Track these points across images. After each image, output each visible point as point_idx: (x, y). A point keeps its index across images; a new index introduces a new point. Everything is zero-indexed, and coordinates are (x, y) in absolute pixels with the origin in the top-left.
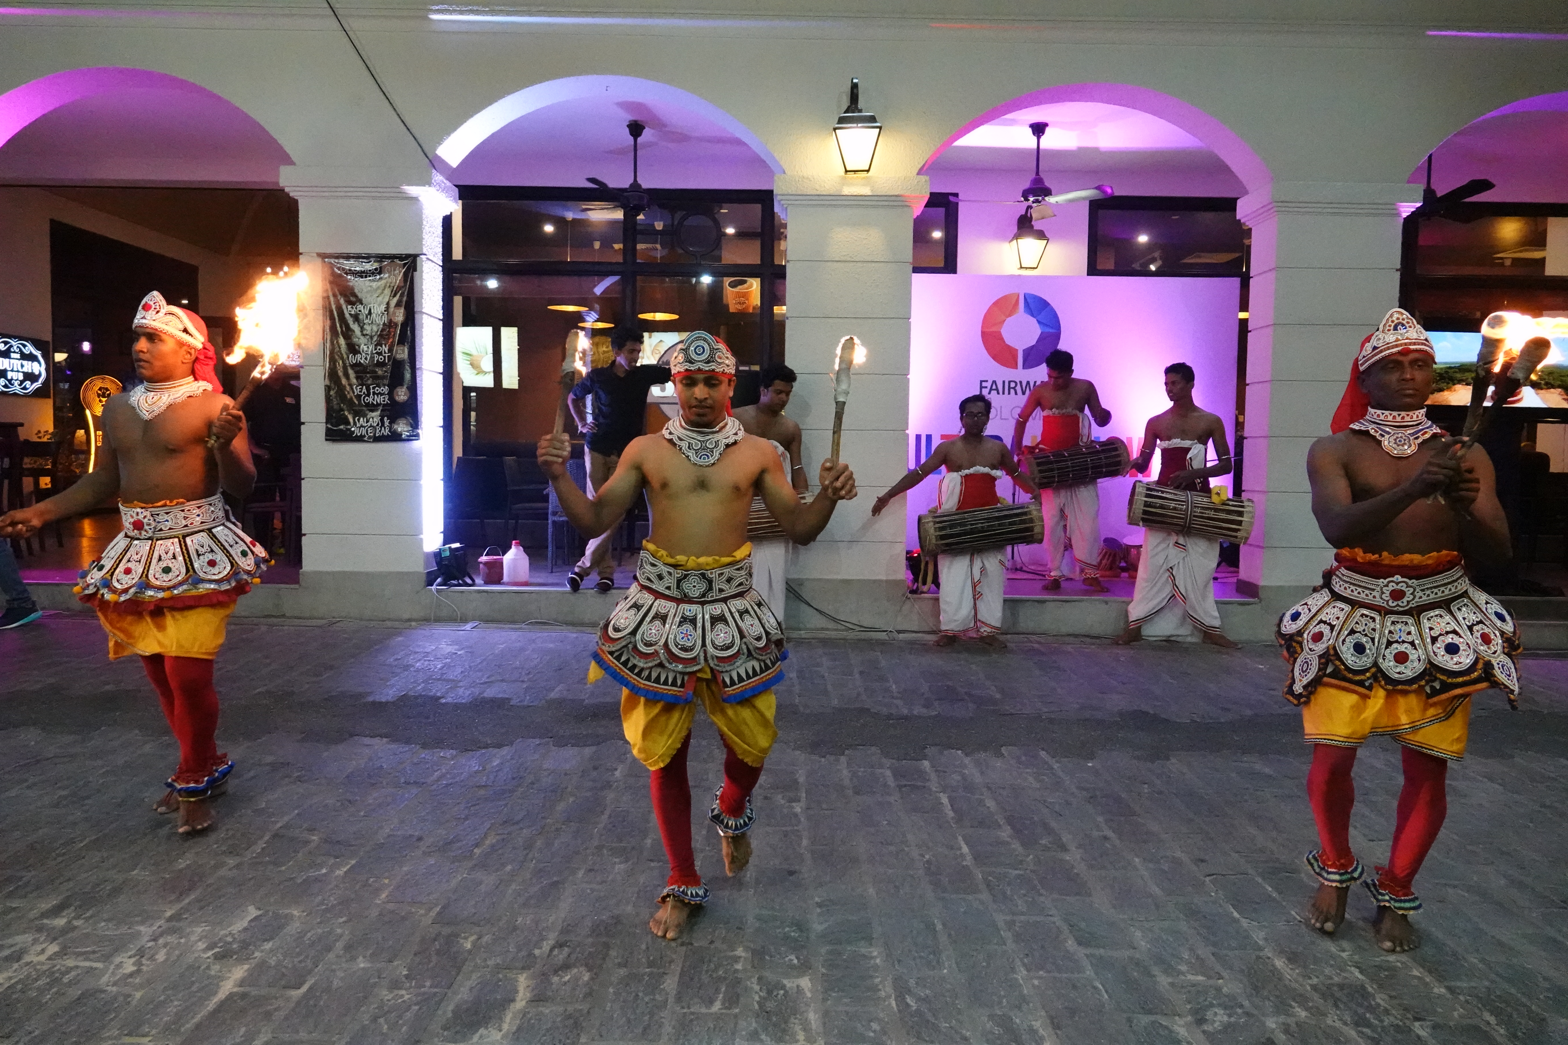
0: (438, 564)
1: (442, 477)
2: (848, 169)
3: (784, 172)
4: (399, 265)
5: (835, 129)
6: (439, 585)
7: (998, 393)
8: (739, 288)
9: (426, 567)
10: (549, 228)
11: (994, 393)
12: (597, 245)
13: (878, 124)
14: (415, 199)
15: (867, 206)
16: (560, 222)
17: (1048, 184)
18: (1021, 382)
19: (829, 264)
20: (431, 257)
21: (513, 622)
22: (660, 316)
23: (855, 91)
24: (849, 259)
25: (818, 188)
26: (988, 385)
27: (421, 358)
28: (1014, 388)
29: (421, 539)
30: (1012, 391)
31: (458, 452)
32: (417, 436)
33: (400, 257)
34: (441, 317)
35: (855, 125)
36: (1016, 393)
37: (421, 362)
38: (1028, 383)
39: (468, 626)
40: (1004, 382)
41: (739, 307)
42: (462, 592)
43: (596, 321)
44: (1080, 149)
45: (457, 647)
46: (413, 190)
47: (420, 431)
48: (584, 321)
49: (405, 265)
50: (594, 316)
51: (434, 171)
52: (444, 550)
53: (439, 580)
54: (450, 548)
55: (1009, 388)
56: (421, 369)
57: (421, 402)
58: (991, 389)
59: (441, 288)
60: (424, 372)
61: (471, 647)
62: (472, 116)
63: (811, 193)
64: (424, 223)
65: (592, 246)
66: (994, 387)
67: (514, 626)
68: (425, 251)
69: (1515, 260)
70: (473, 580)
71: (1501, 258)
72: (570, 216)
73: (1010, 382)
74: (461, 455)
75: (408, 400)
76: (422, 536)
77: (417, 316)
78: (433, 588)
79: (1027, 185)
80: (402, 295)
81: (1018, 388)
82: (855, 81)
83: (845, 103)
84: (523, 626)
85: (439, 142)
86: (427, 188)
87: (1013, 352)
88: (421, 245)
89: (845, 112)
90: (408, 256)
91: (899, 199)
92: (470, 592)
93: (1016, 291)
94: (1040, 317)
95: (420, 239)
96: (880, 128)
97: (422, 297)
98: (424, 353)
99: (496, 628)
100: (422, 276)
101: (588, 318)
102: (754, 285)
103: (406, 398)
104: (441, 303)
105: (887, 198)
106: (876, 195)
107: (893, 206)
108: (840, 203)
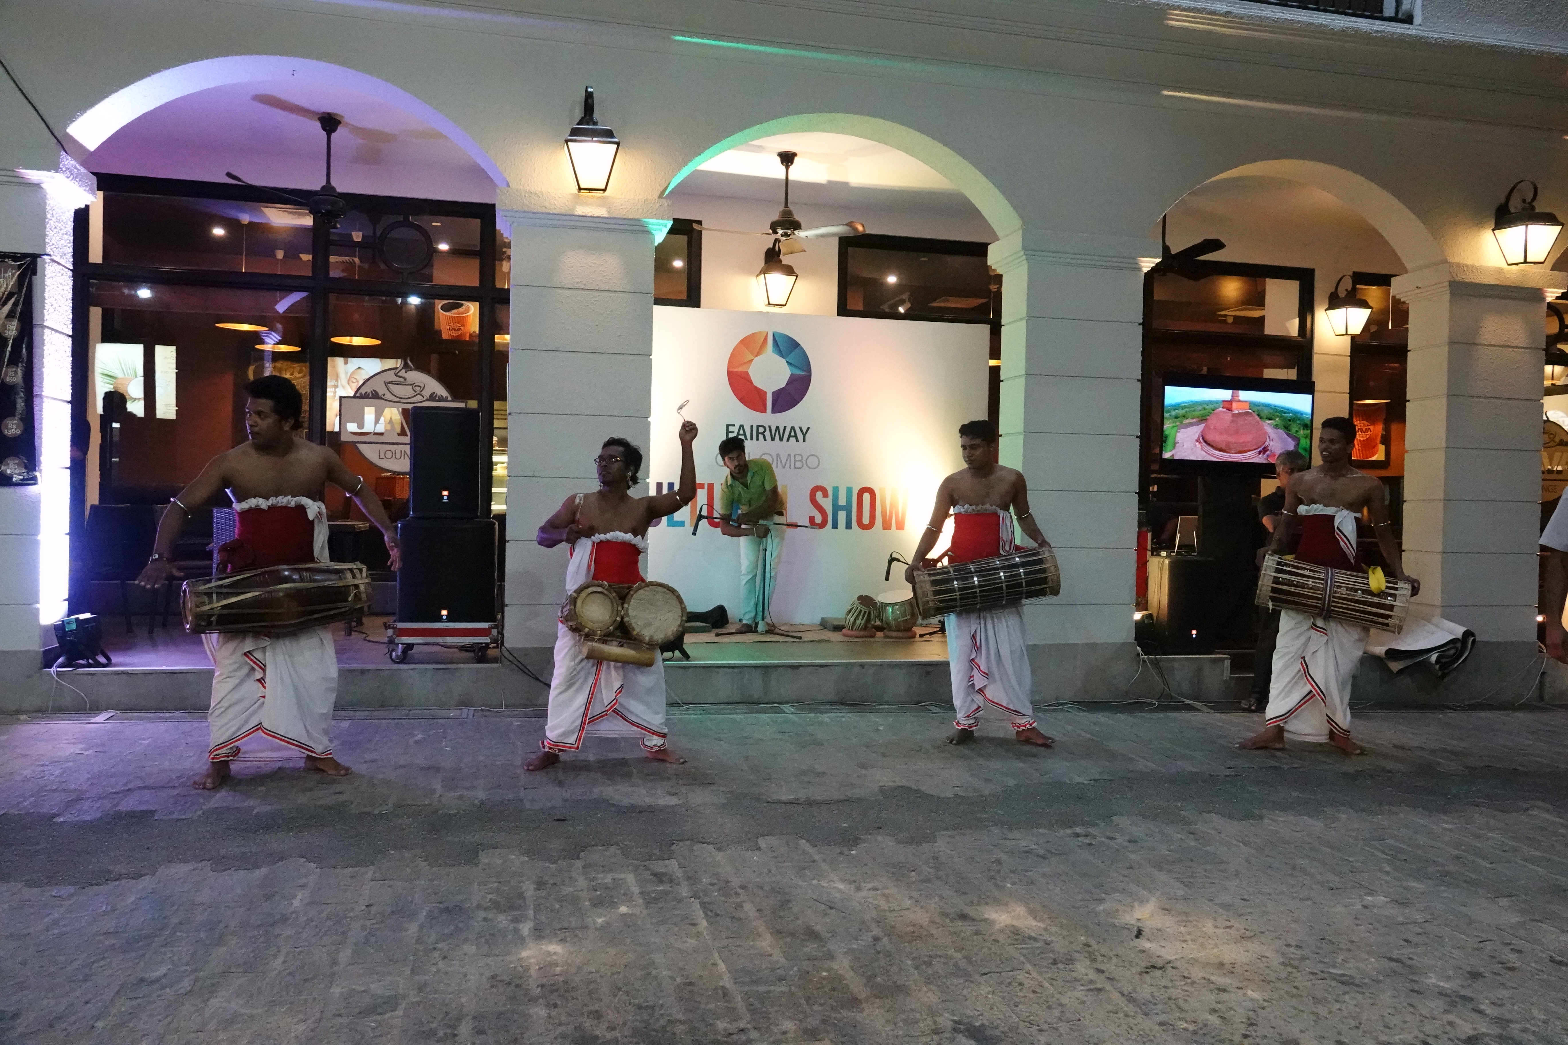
0: (60, 639)
1: (67, 529)
2: (582, 186)
3: (508, 185)
4: (13, 267)
5: (567, 141)
6: (60, 666)
8: (453, 313)
9: (44, 645)
10: (218, 232)
12: (280, 254)
13: (616, 140)
14: (37, 186)
15: (603, 229)
16: (232, 224)
17: (797, 217)
18: (770, 427)
19: (560, 291)
20: (57, 259)
21: (162, 710)
22: (358, 341)
23: (590, 101)
24: (582, 287)
25: (547, 205)
27: (42, 382)
28: (763, 434)
29: (38, 610)
30: (761, 436)
31: (93, 497)
32: (34, 480)
33: (15, 257)
34: (71, 333)
35: (590, 139)
36: (765, 440)
37: (41, 388)
38: (778, 428)
39: (101, 718)
40: (752, 427)
41: (453, 333)
42: (93, 675)
43: (278, 343)
44: (830, 183)
45: (83, 746)
46: (33, 175)
47: (37, 474)
48: (263, 342)
49: (20, 266)
50: (276, 337)
51: (63, 154)
52: (69, 623)
53: (60, 660)
54: (77, 619)
55: (758, 433)
56: (40, 396)
57: (41, 438)
59: (70, 296)
60: (45, 400)
61: (103, 745)
62: (116, 91)
63: (540, 210)
64: (49, 216)
65: (274, 256)
67: (163, 715)
68: (48, 250)
69: (1236, 318)
70: (108, 659)
71: (1225, 316)
72: (245, 218)
73: (758, 427)
74: (97, 502)
75: (21, 435)
76: (38, 606)
77: (36, 331)
78: (52, 670)
79: (775, 217)
80: (15, 304)
81: (767, 434)
82: (589, 90)
83: (579, 114)
85: (72, 118)
86: (52, 174)
87: (761, 394)
88: (44, 244)
89: (578, 124)
90: (24, 256)
91: (639, 223)
92: (105, 674)
93: (764, 329)
94: (788, 359)
95: (44, 236)
96: (618, 144)
97: (43, 308)
98: (45, 376)
99: (141, 719)
100: (43, 281)
101: (267, 340)
102: (472, 310)
103: (19, 432)
104: (71, 316)
105: (625, 222)
106: (615, 218)
107: (632, 231)
108: (573, 223)
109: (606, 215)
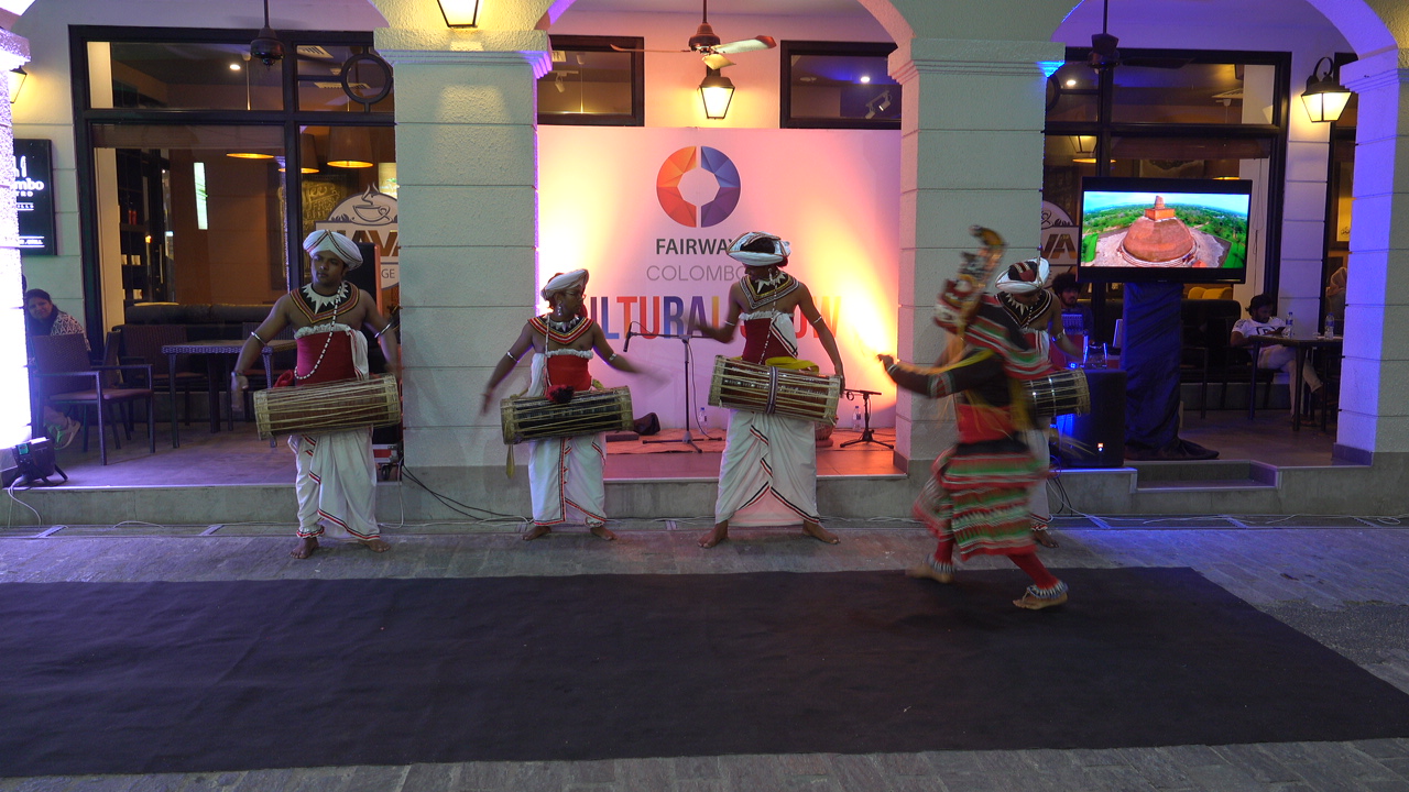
0: (18, 462)
1: (24, 362)
2: (451, 23)
3: (387, 25)
6: (20, 485)
7: (677, 253)
9: (4, 466)
11: (672, 252)
15: (481, 64)
16: (240, 61)
17: (716, 32)
18: (700, 241)
19: (441, 127)
21: (104, 523)
24: (463, 121)
25: (423, 43)
26: (666, 244)
28: (693, 247)
30: (691, 250)
36: (695, 253)
38: (707, 241)
39: (43, 535)
40: (682, 241)
42: (45, 492)
52: (22, 447)
53: (18, 480)
54: (36, 442)
55: (688, 247)
58: (669, 249)
63: (417, 48)
66: (672, 246)
67: (100, 530)
70: (65, 477)
71: (1222, 99)
73: (688, 241)
78: (11, 488)
79: (694, 33)
81: (697, 247)
84: (114, 529)
87: (691, 209)
91: (514, 55)
92: (53, 492)
93: (692, 144)
94: (717, 173)
99: (79, 533)
105: (501, 55)
106: (489, 52)
107: (509, 64)
108: (450, 59)
109: (481, 49)
